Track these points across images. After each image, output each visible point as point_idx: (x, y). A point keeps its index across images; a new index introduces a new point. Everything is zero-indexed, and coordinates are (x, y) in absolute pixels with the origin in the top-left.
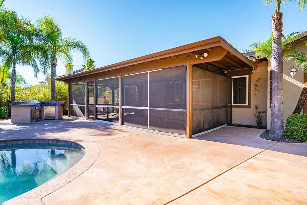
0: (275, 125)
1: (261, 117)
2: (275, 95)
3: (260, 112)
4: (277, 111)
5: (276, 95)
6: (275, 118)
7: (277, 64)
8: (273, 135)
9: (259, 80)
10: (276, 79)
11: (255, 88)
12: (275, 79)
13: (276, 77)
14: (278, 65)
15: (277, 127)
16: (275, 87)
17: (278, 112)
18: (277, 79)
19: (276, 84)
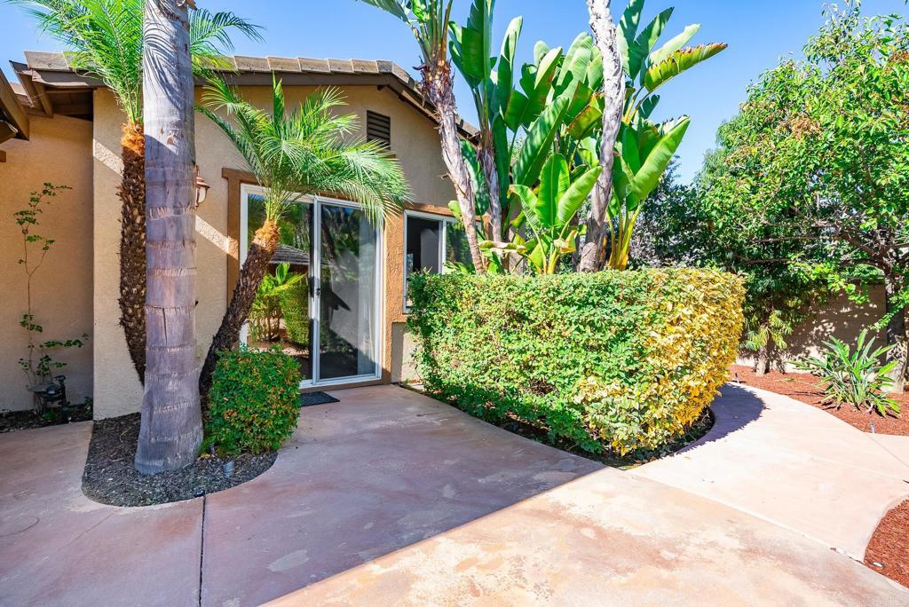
0: (168, 409)
1: (60, 365)
2: (165, 262)
3: (50, 344)
4: (176, 341)
5: (169, 265)
6: (169, 376)
7: (176, 118)
8: (158, 463)
9: (45, 192)
10: (171, 189)
11: (25, 232)
12: (164, 184)
13: (169, 178)
14: (178, 124)
15: (179, 420)
16: (165, 229)
17: (180, 346)
18: (177, 191)
19: (169, 213)
